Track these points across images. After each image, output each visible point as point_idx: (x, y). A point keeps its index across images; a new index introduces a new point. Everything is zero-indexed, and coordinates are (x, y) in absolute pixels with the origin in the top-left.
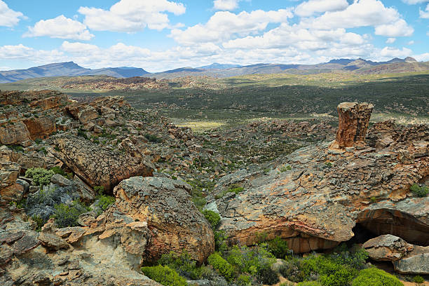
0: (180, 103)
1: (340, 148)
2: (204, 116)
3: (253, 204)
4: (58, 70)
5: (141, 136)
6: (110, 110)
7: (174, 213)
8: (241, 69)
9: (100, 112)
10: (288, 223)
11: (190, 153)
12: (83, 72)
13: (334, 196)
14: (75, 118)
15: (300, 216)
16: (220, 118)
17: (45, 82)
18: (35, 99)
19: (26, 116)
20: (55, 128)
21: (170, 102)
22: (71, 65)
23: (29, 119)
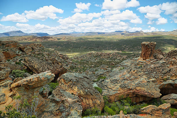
0: (62, 46)
1: (144, 60)
2: (71, 51)
3: (114, 84)
4: (15, 34)
5: (49, 58)
6: (37, 48)
7: (89, 89)
8: (84, 34)
9: (33, 49)
10: (132, 91)
11: (68, 64)
12: (24, 34)
13: (149, 79)
14: (23, 51)
15: (137, 88)
16: (77, 52)
17: (9, 38)
18: (7, 44)
19: (3, 50)
20: (15, 55)
21: (58, 45)
22: (19, 32)
23: (5, 51)
